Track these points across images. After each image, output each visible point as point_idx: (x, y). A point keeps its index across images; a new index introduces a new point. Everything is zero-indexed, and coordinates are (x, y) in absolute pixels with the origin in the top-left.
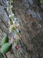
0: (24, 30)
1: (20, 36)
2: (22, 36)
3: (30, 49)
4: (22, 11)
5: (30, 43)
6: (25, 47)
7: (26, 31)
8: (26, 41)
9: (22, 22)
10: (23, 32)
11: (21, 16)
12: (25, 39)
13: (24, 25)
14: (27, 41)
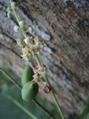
0: (64, 45)
1: (58, 58)
2: (63, 57)
3: (87, 79)
4: (44, 3)
5: (83, 68)
6: (75, 76)
7: (68, 45)
8: (74, 65)
9: (53, 28)
10: (61, 49)
11: (46, 15)
12: (71, 63)
13: (60, 34)
14: (76, 65)
